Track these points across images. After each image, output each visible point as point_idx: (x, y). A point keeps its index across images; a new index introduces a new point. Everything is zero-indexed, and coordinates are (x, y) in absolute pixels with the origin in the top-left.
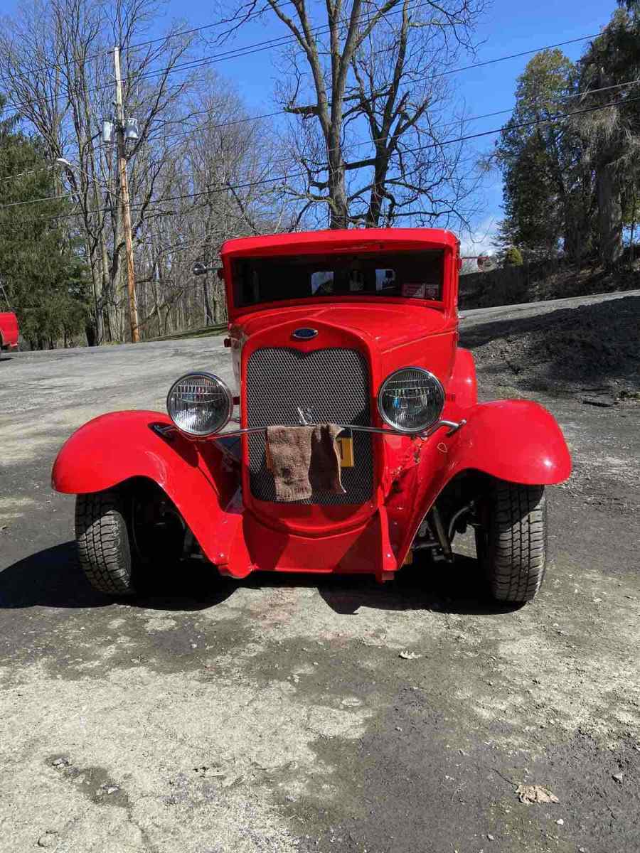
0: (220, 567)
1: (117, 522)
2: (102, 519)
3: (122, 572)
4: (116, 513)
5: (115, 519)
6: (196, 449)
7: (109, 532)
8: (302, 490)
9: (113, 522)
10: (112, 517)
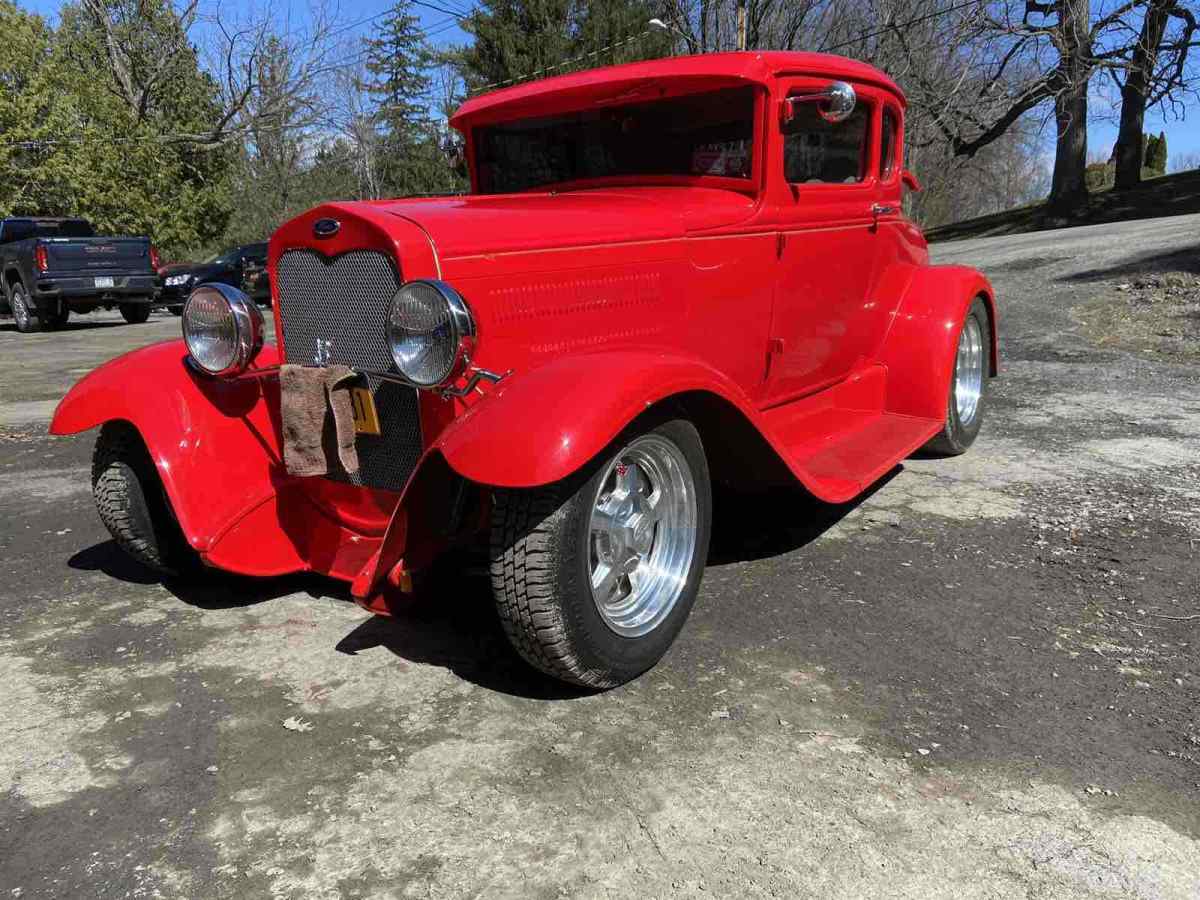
0: (201, 554)
1: (124, 478)
2: (108, 472)
3: (141, 544)
4: (124, 466)
5: (121, 474)
6: (261, 393)
7: (114, 488)
8: (314, 461)
9: (119, 477)
10: (118, 471)
